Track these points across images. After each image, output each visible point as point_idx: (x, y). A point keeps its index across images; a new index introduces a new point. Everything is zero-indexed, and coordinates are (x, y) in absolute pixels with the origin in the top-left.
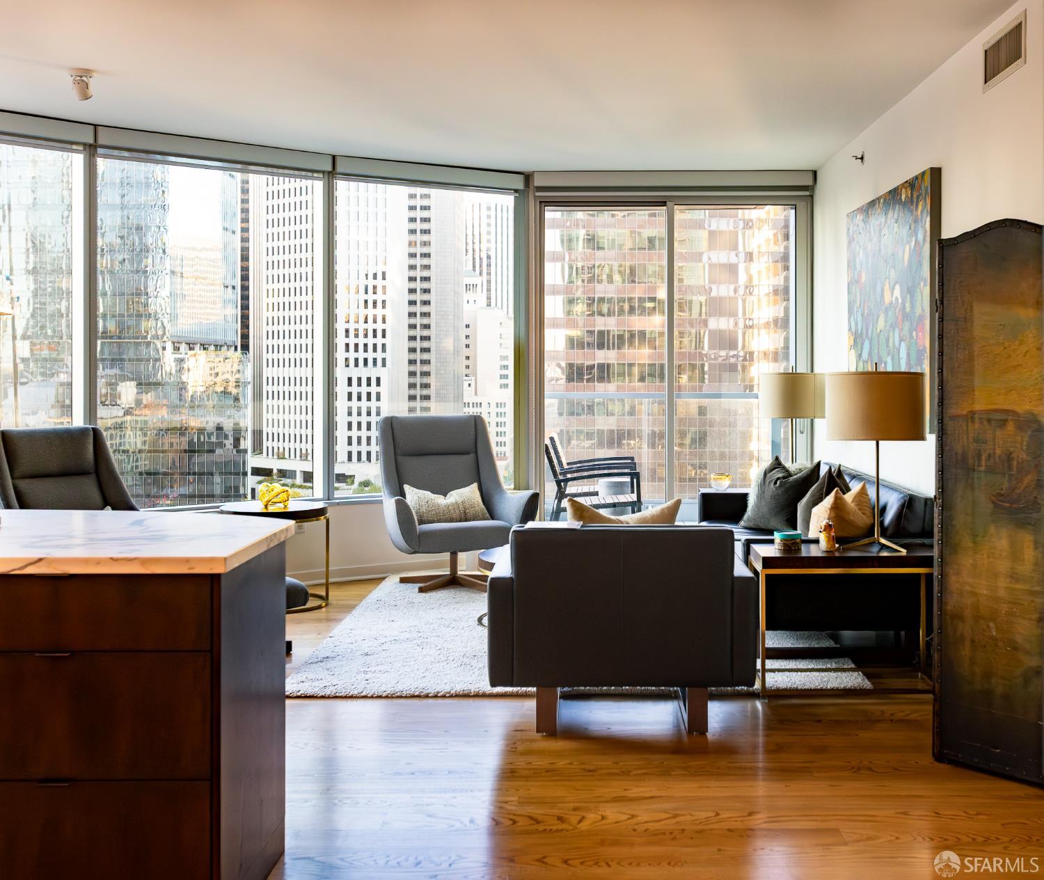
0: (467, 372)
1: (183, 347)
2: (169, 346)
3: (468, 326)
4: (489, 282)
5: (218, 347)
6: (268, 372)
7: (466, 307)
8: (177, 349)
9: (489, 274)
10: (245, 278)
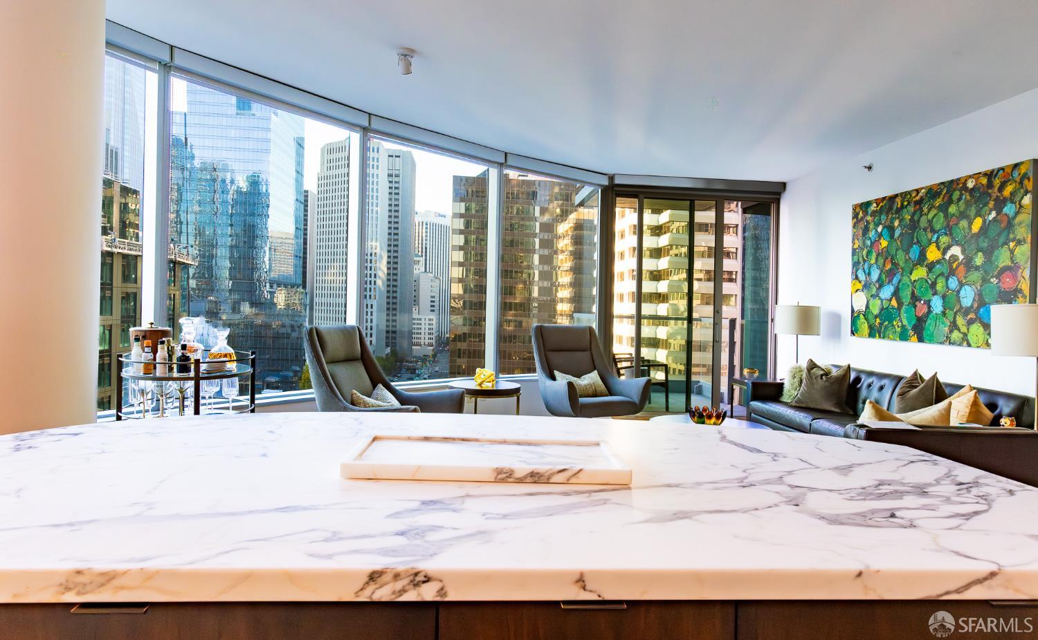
0: (415, 303)
1: (275, 286)
2: (268, 285)
3: (415, 281)
4: (426, 260)
5: (293, 286)
6: (316, 300)
7: (415, 272)
8: (271, 287)
9: (426, 256)
10: (305, 253)
